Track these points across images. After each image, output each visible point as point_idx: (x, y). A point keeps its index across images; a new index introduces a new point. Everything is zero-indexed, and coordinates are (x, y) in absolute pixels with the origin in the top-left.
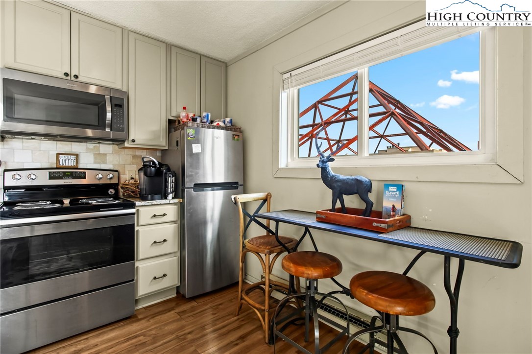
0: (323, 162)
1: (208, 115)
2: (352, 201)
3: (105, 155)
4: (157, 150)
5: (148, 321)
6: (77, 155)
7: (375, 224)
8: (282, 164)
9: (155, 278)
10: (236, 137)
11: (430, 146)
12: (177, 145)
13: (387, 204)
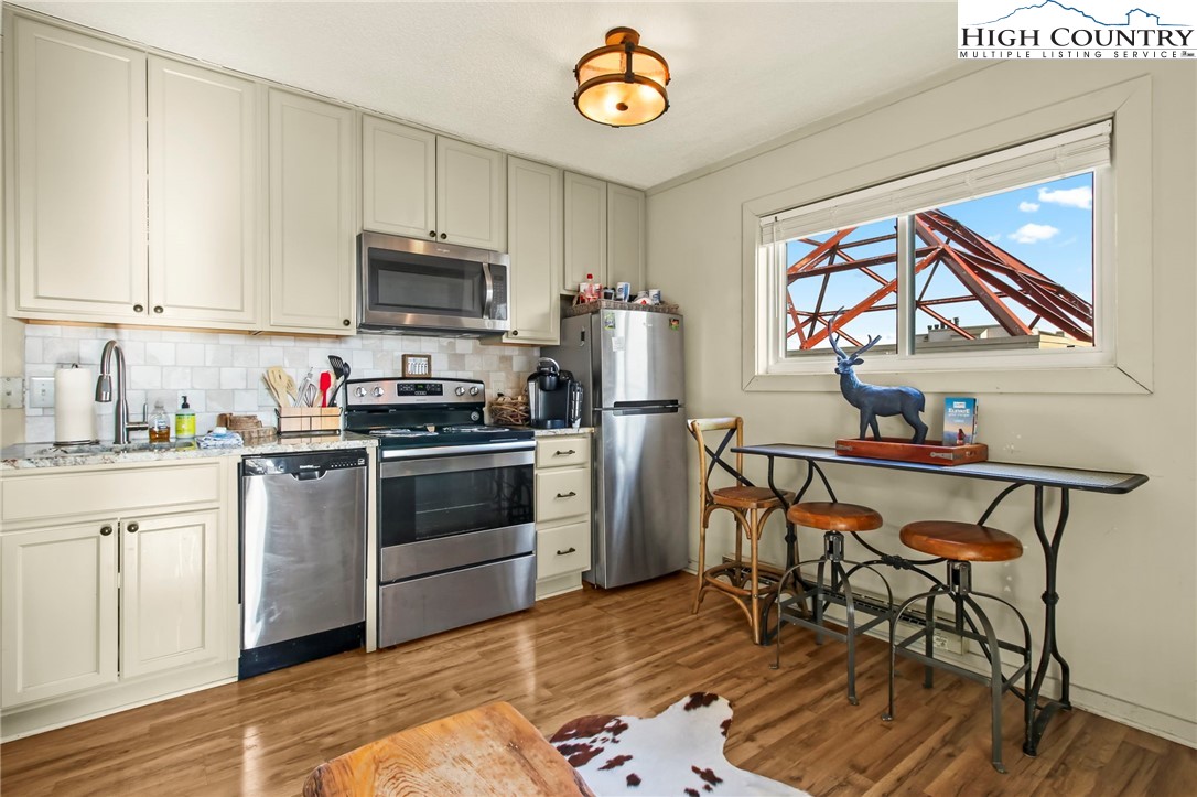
0: (845, 365)
1: (626, 287)
2: (890, 426)
3: (463, 356)
4: (533, 346)
5: (559, 615)
6: (429, 357)
7: (934, 455)
8: (760, 369)
9: (559, 553)
10: (674, 323)
11: (1031, 327)
12: (583, 339)
13: (950, 428)
